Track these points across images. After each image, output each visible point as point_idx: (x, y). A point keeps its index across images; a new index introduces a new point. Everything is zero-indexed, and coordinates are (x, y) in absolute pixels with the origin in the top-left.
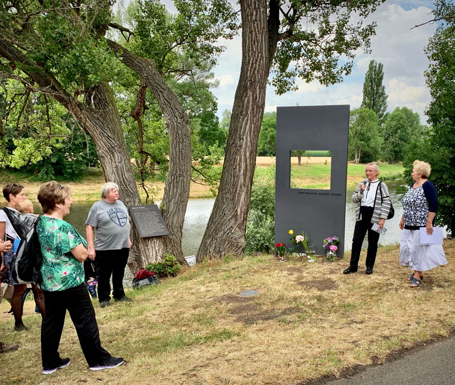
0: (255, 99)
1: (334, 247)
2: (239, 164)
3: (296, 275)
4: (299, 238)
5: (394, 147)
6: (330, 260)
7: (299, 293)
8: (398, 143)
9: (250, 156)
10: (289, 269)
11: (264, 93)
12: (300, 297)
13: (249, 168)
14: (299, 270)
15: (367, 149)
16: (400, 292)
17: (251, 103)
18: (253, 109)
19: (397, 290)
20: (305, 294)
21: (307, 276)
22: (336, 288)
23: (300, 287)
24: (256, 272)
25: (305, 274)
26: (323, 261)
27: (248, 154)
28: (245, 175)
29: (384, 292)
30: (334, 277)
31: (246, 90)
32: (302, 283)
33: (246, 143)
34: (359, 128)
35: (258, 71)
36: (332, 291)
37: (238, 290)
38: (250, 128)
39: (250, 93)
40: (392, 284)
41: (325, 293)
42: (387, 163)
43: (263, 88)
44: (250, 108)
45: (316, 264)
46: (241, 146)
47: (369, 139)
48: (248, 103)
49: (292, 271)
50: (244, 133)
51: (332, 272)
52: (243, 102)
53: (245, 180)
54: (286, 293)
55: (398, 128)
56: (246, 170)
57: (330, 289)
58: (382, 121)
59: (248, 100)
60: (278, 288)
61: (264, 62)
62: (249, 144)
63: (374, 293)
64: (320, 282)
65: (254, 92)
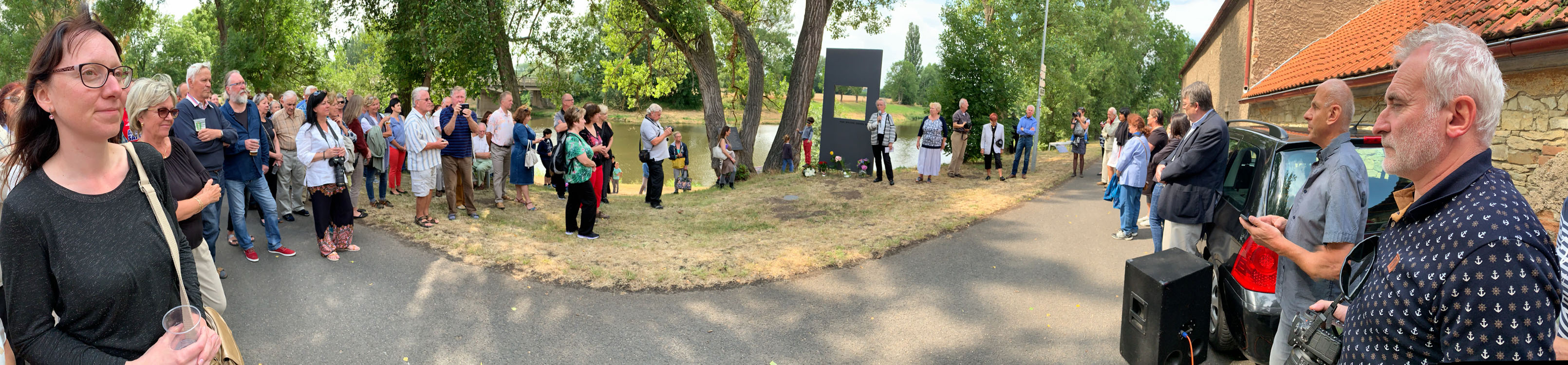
0: (813, 42)
1: (865, 167)
2: (798, 97)
3: (831, 186)
4: (838, 158)
6: (862, 176)
7: (830, 200)
9: (807, 90)
10: (827, 182)
11: (821, 37)
12: (830, 204)
13: (805, 100)
14: (834, 183)
15: (907, 94)
16: (909, 203)
17: (810, 46)
18: (811, 51)
19: (907, 201)
20: (834, 201)
21: (839, 188)
22: (861, 198)
23: (831, 196)
24: (801, 182)
25: (838, 186)
26: (856, 177)
27: (805, 88)
28: (802, 105)
29: (897, 203)
30: (861, 190)
31: (806, 35)
32: (833, 193)
33: (804, 79)
34: (902, 76)
35: (817, 18)
36: (857, 200)
37: (783, 194)
38: (808, 66)
39: (810, 37)
40: (905, 197)
41: (851, 202)
43: (821, 33)
44: (810, 49)
45: (851, 179)
46: (800, 82)
47: (909, 86)
48: (808, 45)
49: (828, 182)
50: (803, 71)
51: (861, 186)
52: (804, 44)
53: (802, 110)
54: (819, 200)
56: (803, 102)
57: (855, 198)
58: (919, 73)
59: (808, 43)
60: (814, 195)
61: (822, 10)
62: (806, 80)
63: (889, 203)
64: (850, 193)
65: (813, 36)
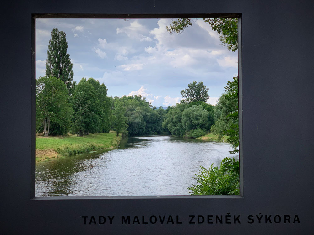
5: (84, 118)
8: (89, 114)
15: (56, 120)
34: (47, 97)
42: (78, 135)
47: (58, 110)
55: (87, 99)
